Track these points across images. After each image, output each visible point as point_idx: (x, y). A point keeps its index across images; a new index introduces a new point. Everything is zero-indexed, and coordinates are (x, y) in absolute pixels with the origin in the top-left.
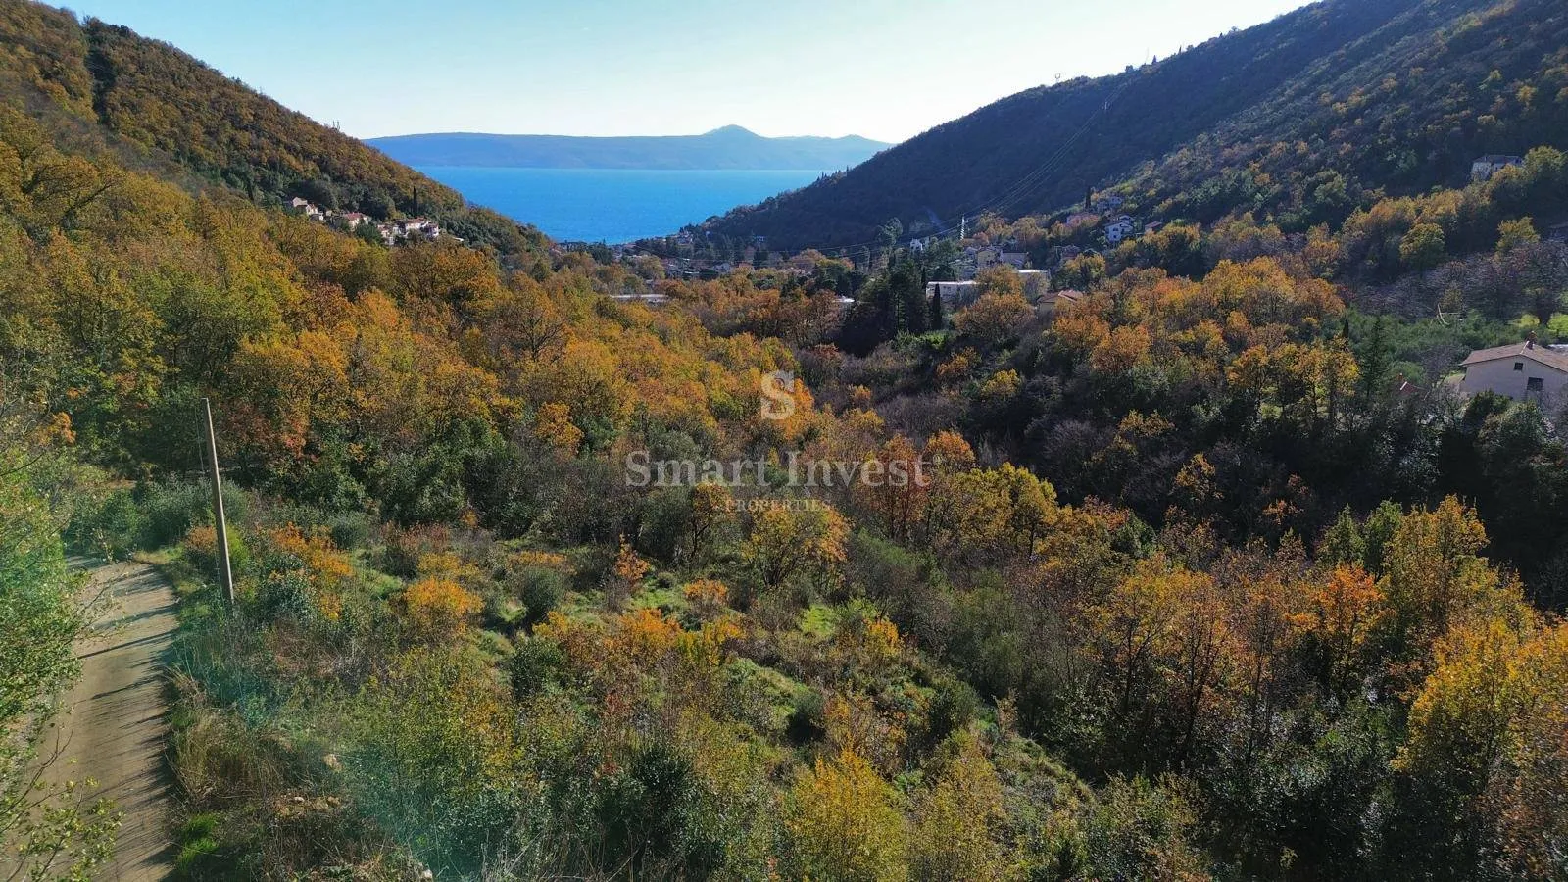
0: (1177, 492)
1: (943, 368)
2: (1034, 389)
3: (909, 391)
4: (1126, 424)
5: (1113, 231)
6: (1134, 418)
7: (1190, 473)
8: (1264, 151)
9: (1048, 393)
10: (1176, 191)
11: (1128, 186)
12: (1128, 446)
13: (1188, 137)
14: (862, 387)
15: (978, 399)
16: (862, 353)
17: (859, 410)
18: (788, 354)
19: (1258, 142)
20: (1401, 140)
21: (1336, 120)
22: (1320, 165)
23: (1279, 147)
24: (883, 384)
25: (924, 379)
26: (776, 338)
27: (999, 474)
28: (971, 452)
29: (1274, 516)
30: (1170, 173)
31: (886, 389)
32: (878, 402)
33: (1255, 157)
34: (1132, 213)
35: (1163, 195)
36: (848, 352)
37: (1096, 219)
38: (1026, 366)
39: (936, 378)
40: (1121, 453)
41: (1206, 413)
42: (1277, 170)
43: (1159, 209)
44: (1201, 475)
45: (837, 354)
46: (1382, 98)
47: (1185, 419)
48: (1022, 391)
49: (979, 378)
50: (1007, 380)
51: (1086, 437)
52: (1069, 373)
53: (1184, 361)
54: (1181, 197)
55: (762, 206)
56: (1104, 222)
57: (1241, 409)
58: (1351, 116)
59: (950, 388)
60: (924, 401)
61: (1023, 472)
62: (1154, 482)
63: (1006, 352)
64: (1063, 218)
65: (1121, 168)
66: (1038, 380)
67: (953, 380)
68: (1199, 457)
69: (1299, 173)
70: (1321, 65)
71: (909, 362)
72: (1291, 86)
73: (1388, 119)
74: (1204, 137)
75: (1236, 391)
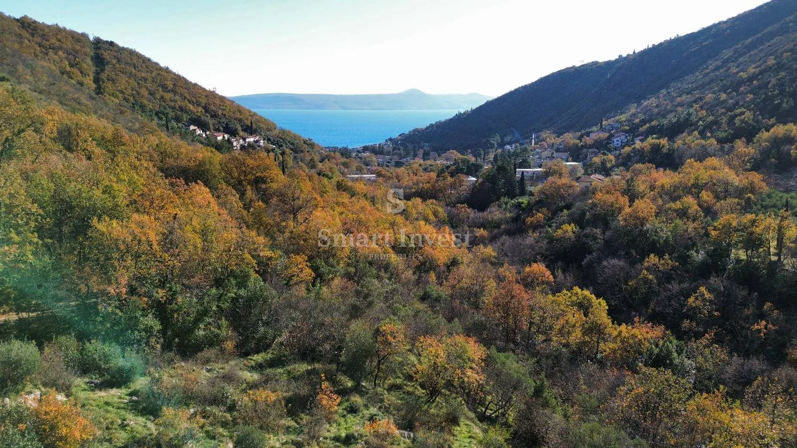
0: (688, 310)
1: (529, 220)
2: (586, 236)
3: (510, 233)
4: (648, 262)
5: (616, 142)
6: (653, 259)
7: (696, 299)
8: (701, 99)
9: (595, 239)
10: (650, 120)
11: (623, 118)
12: (651, 277)
13: (655, 91)
14: (482, 229)
15: (551, 240)
16: (482, 209)
17: (482, 247)
18: (441, 210)
19: (697, 94)
20: (782, 92)
21: (742, 82)
22: (736, 105)
23: (709, 97)
24: (495, 227)
25: (517, 227)
26: (434, 200)
27: (572, 293)
28: (551, 276)
29: (759, 331)
30: (646, 111)
31: (496, 231)
32: (493, 239)
33: (695, 102)
34: (626, 132)
35: (644, 122)
36: (474, 208)
37: (607, 135)
38: (579, 221)
39: (525, 225)
40: (646, 281)
41: (699, 256)
42: (711, 108)
43: (642, 129)
44: (704, 300)
45: (467, 209)
46: (769, 69)
47: (684, 259)
48: (578, 237)
49: (550, 226)
50: (570, 229)
51: (622, 269)
52: (606, 226)
53: (678, 221)
54: (654, 123)
55: (427, 128)
56: (611, 136)
57: (719, 254)
58: (751, 79)
59: (534, 232)
60: (519, 240)
61: (587, 293)
62: (670, 301)
63: (565, 211)
64: (588, 134)
65: (619, 107)
66: (588, 230)
67: (535, 227)
68: (703, 289)
69: (723, 110)
70: (728, 53)
71: (508, 215)
72: (712, 64)
73: (773, 81)
74: (664, 91)
75: (717, 243)
